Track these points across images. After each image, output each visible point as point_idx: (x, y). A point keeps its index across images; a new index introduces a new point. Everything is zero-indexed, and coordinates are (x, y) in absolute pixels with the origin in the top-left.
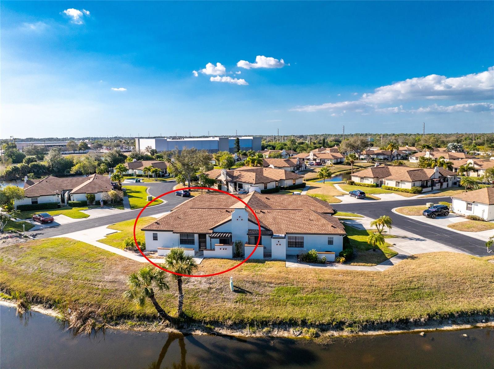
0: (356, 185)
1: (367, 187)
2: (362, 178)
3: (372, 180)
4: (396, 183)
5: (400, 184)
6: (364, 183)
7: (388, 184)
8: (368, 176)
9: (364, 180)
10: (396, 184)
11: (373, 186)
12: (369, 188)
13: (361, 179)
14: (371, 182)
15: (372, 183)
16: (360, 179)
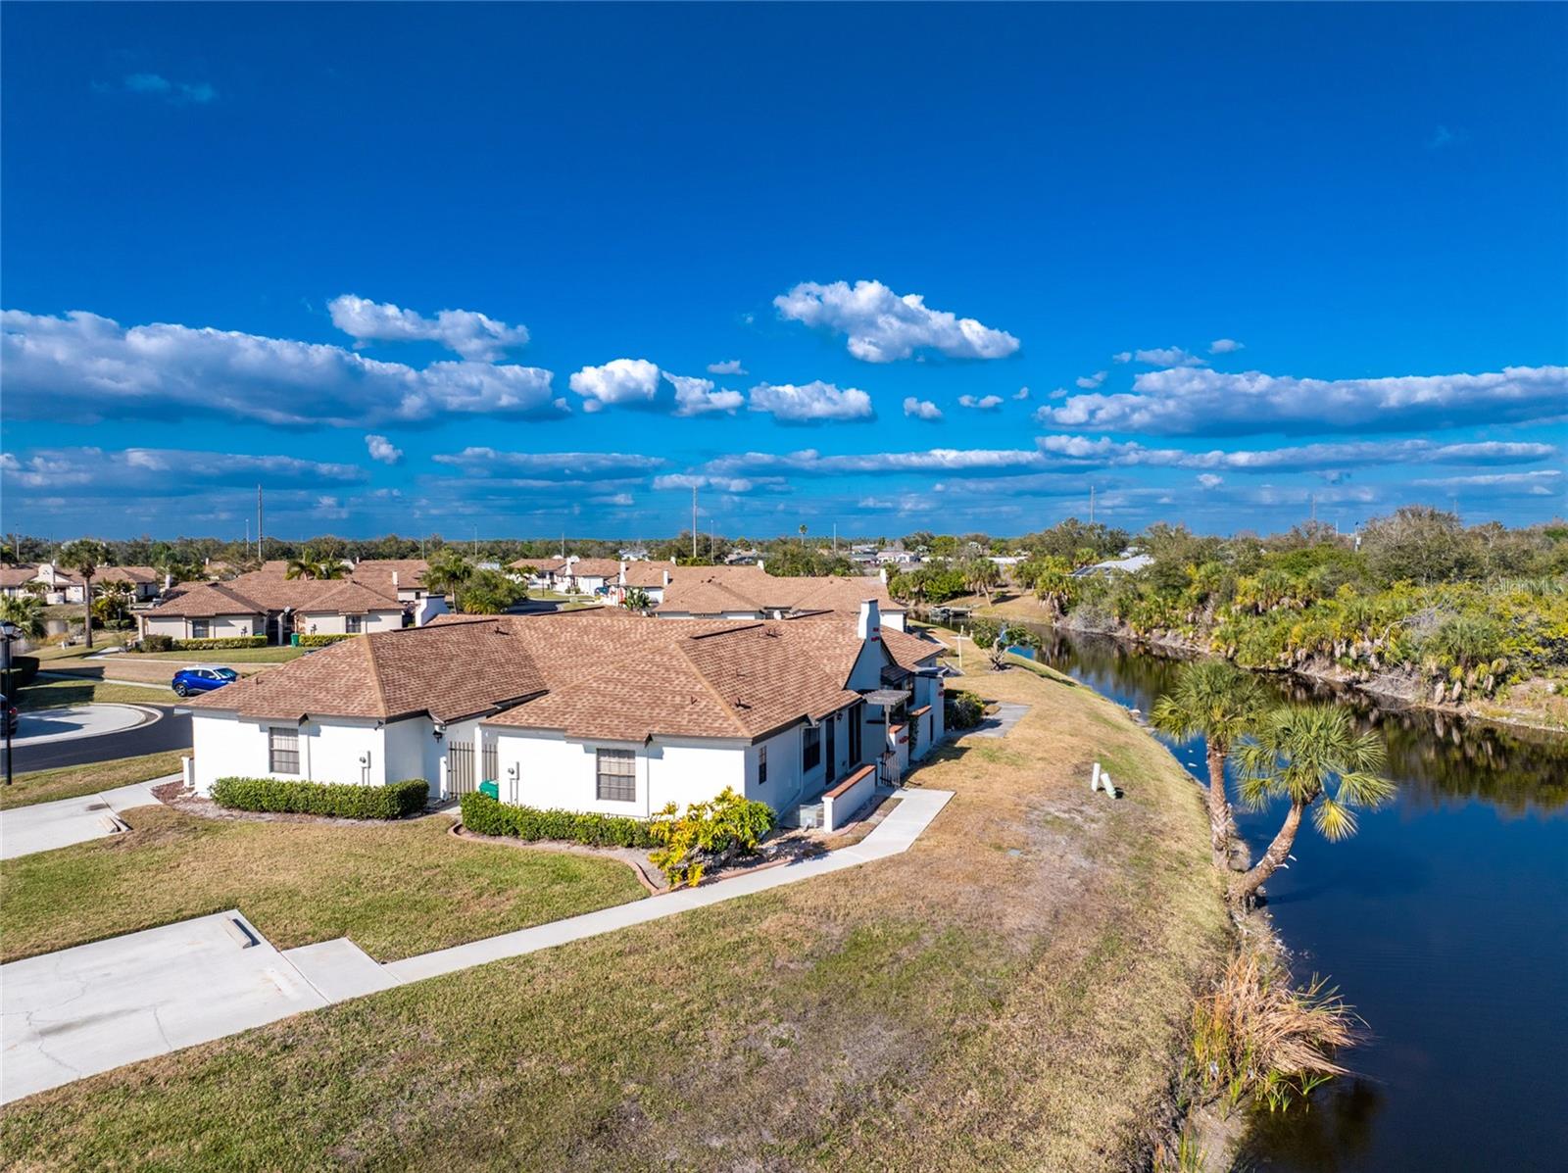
0: (186, 649)
1: (240, 647)
2: (200, 622)
3: (249, 623)
4: (347, 622)
5: (363, 624)
6: (211, 637)
7: (315, 628)
8: (231, 611)
9: (211, 628)
10: (347, 626)
11: (259, 644)
12: (248, 649)
13: (194, 624)
14: (245, 630)
15: (249, 635)
16: (190, 626)
